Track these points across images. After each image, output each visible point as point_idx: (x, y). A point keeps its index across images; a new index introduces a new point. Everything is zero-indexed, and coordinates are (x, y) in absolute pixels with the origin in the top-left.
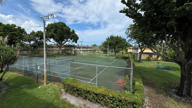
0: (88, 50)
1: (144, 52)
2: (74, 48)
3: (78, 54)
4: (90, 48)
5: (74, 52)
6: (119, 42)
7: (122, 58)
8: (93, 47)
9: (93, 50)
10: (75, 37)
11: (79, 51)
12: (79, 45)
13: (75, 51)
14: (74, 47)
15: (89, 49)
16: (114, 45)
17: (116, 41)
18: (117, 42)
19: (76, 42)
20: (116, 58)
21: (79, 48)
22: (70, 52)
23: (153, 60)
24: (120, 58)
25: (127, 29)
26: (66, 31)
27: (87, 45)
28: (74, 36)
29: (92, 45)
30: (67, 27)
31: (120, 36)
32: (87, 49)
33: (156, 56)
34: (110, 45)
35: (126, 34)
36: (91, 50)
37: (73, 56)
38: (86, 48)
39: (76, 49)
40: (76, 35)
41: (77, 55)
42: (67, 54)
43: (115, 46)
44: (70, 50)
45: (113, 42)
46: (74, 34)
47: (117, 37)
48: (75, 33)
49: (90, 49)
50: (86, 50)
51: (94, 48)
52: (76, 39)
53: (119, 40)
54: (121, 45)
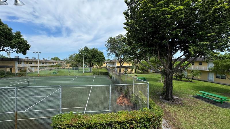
0: (46, 67)
1: (123, 66)
2: (18, 64)
3: (29, 73)
4: (49, 63)
5: (18, 70)
6: (96, 55)
7: (101, 74)
8: (54, 61)
9: (56, 66)
10: (23, 43)
11: (30, 68)
12: (28, 58)
13: (20, 69)
14: (19, 61)
15: (47, 65)
16: (90, 58)
17: (92, 54)
18: (94, 55)
19: (24, 53)
20: (94, 74)
21: (30, 64)
22: (8, 70)
23: (129, 73)
24: (99, 74)
25: (107, 41)
26: (3, 32)
27: (44, 59)
28: (20, 43)
29: (52, 58)
30: (4, 25)
31: (97, 49)
32: (45, 65)
33: (131, 69)
34: (85, 58)
35: (106, 47)
36: (52, 66)
37: (20, 78)
38: (43, 63)
39: (23, 65)
40: (24, 41)
41: (28, 75)
42: (4, 74)
43: (91, 60)
44: (8, 67)
45: (89, 55)
46: (20, 39)
47: (93, 49)
48: (22, 37)
49: (50, 65)
50: (43, 66)
51: (55, 63)
52: (24, 47)
53: (95, 53)
54: (98, 59)
